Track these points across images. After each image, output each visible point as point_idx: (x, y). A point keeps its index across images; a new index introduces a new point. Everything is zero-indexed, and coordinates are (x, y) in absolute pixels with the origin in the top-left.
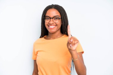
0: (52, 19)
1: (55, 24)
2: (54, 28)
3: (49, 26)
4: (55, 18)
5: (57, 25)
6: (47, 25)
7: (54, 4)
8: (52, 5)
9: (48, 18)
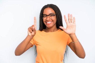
0: (48, 16)
1: (51, 20)
2: (51, 23)
3: (46, 22)
4: (51, 15)
5: (53, 21)
6: (45, 21)
7: (49, 4)
8: (48, 4)
9: (45, 15)
